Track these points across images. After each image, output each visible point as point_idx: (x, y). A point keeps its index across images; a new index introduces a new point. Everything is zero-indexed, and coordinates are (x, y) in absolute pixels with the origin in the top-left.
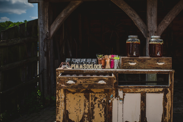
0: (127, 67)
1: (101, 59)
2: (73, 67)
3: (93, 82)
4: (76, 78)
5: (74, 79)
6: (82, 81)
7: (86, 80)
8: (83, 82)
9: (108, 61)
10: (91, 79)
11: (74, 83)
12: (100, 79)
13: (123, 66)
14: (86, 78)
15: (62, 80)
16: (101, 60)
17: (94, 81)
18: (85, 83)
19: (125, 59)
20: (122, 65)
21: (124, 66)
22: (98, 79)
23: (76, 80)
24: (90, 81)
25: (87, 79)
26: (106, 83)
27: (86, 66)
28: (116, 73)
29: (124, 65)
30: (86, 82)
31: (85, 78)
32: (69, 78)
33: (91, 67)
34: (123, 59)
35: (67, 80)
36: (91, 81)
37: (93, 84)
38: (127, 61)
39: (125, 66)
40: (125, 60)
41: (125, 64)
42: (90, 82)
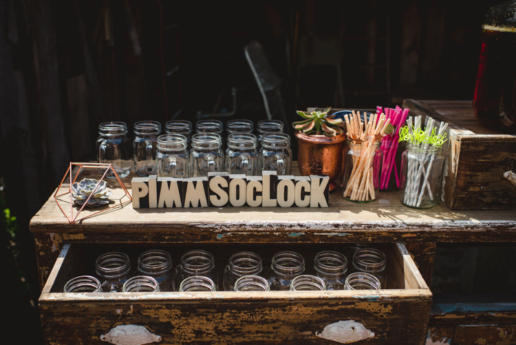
0: (489, 200)
1: (316, 139)
2: (143, 194)
3: (286, 331)
4: (167, 311)
5: (152, 313)
6: (209, 327)
7: (235, 317)
8: (218, 332)
9: (364, 153)
10: (274, 314)
11: (157, 338)
12: (332, 311)
13: (464, 189)
14: (240, 309)
15: (68, 320)
16: (321, 146)
17: (295, 325)
18: (229, 338)
19: (481, 148)
20: (461, 183)
21: (472, 189)
22: (319, 312)
23: (165, 320)
24: (265, 322)
25: (243, 315)
26: (372, 335)
27: (227, 190)
28: (426, 240)
29: (471, 184)
30: (236, 331)
31: (233, 307)
32: (119, 311)
33: (260, 194)
34: (472, 148)
35: (103, 322)
36: (271, 326)
37: (286, 340)
38: (498, 159)
39: (477, 189)
40: (485, 152)
41: (481, 176)
42: (265, 328)
